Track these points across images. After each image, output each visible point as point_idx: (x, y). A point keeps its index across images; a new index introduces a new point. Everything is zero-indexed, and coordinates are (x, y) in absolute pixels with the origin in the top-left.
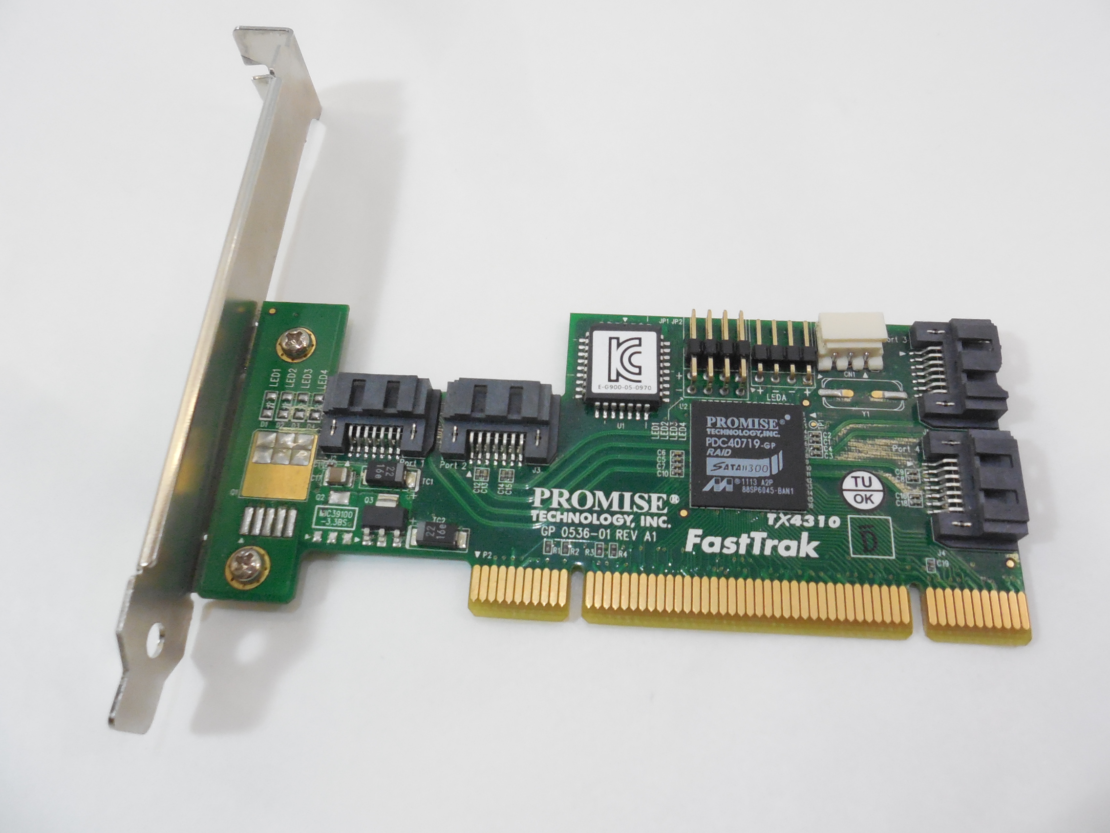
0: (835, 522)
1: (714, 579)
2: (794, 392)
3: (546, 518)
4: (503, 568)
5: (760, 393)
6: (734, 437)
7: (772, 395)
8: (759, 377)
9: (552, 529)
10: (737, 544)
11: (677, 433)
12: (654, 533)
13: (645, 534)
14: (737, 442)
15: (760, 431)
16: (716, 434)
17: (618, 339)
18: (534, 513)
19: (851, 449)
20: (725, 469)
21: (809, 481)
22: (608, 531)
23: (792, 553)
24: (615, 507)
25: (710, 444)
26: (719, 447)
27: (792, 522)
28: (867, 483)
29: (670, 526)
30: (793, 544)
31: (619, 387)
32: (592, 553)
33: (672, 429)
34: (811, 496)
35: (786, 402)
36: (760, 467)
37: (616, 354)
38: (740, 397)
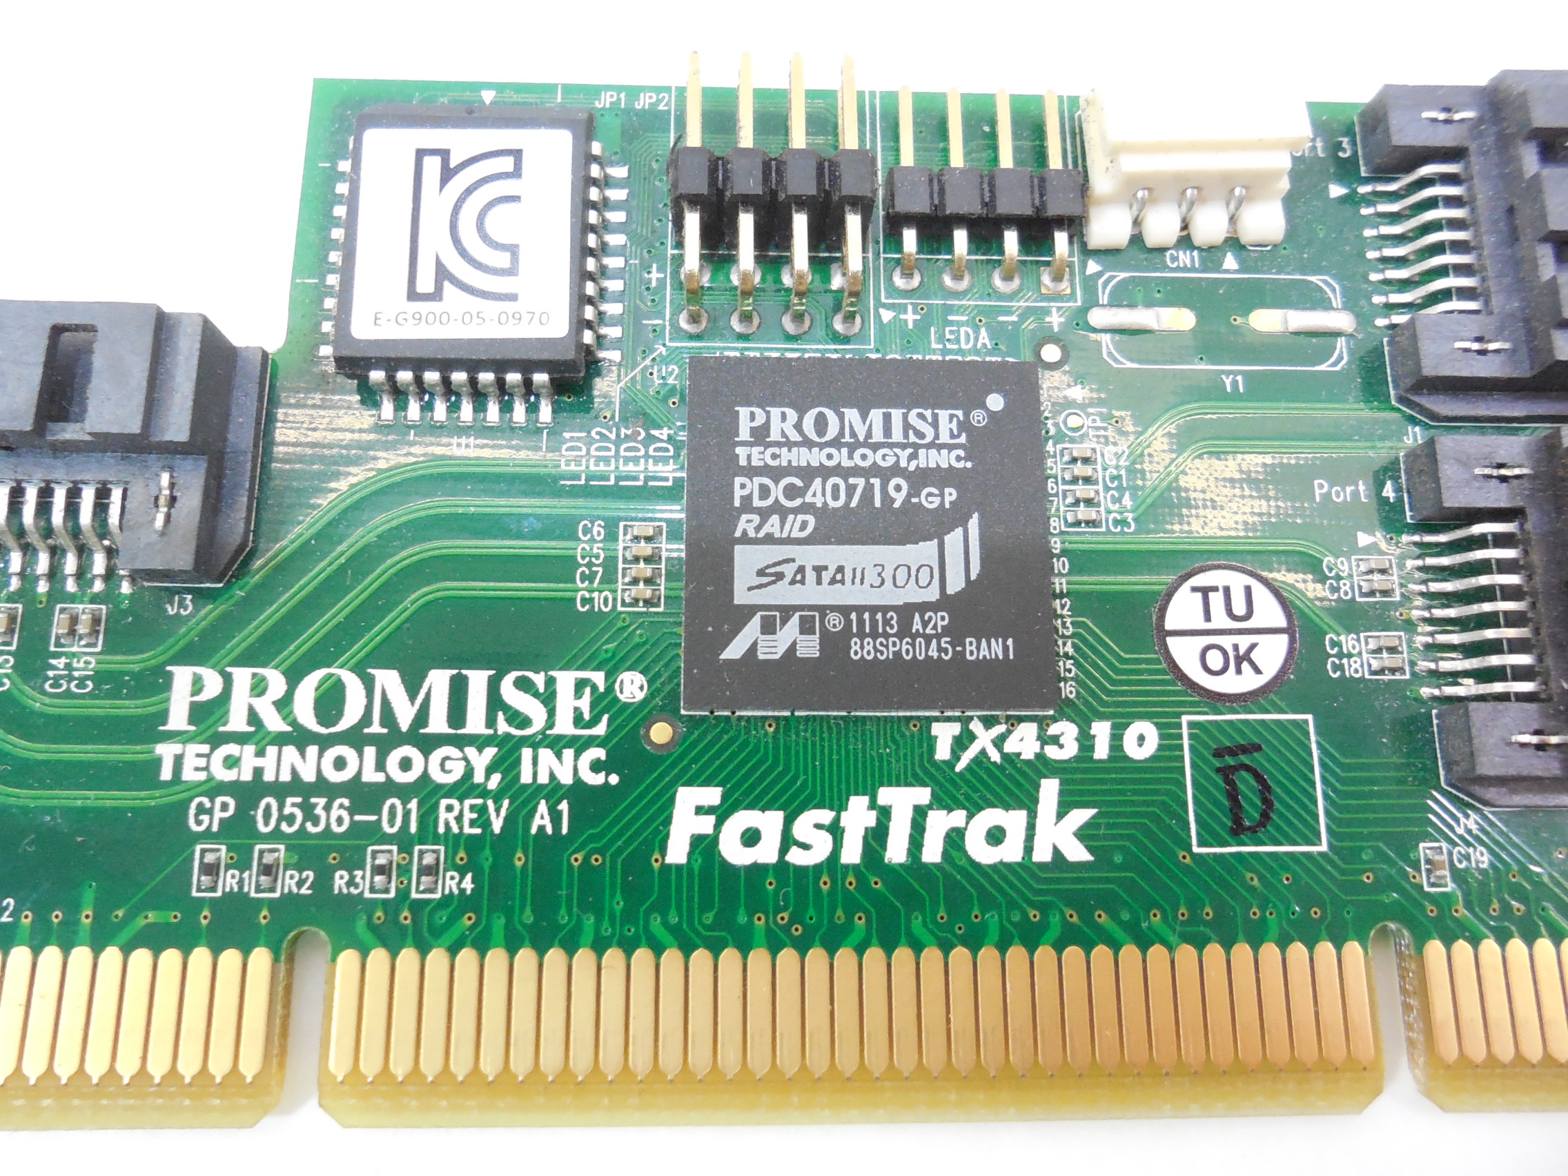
0: (1141, 739)
1: (759, 958)
2: (1014, 318)
3: (207, 769)
4: (51, 954)
5: (910, 326)
6: (825, 472)
7: (947, 329)
8: (908, 275)
9: (224, 808)
10: (835, 830)
11: (642, 461)
12: (564, 806)
13: (534, 810)
14: (836, 488)
15: (910, 450)
16: (766, 465)
17: (444, 154)
18: (166, 751)
19: (1188, 499)
20: (793, 582)
21: (1063, 607)
22: (413, 805)
23: (1011, 852)
24: (438, 723)
25: (747, 499)
26: (777, 508)
27: (1010, 747)
28: (1239, 608)
29: (614, 779)
30: (1014, 821)
31: (442, 319)
32: (357, 886)
33: (626, 450)
34: (1066, 656)
35: (990, 353)
36: (909, 568)
37: (437, 204)
38: (846, 339)
